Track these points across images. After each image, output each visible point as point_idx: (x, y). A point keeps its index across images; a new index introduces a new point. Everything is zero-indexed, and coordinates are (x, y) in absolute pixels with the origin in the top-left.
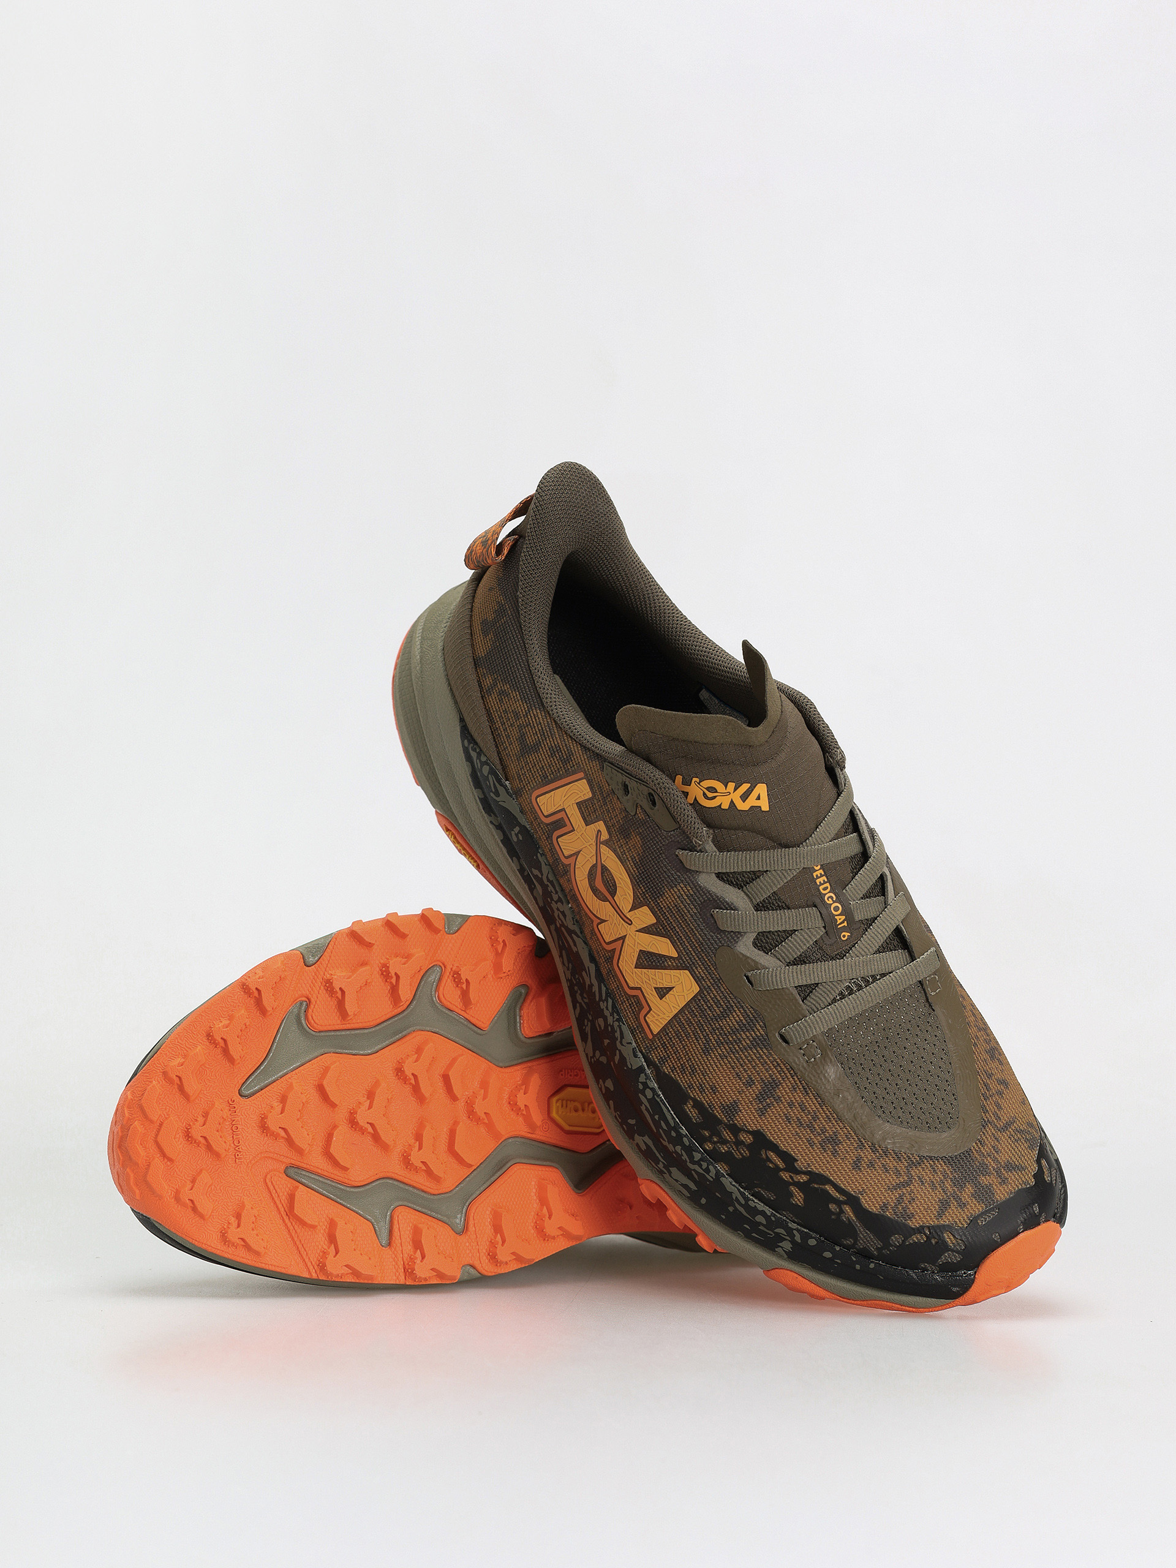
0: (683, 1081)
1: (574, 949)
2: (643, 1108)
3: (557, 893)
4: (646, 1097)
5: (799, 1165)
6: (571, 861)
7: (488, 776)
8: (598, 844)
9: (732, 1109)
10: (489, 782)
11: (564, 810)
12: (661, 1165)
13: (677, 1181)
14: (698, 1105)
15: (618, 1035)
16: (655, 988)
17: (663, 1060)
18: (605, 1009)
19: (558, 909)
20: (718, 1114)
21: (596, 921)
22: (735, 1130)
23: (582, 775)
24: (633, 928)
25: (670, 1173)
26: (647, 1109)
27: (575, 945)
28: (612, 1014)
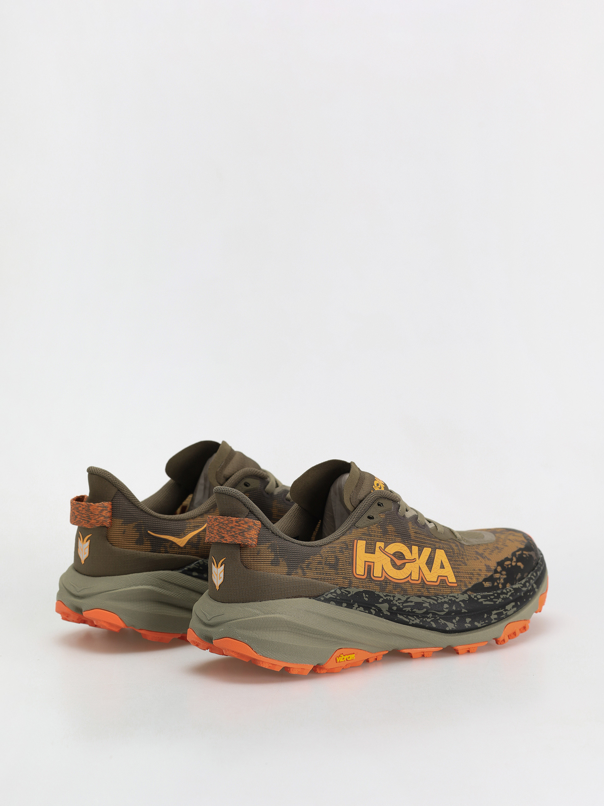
0: (474, 582)
1: (413, 604)
2: (484, 603)
3: (390, 596)
4: (480, 599)
5: (510, 557)
6: (384, 574)
7: (341, 591)
8: (384, 551)
9: (488, 568)
10: (344, 593)
11: (365, 561)
12: (504, 613)
13: (510, 609)
14: (486, 580)
15: (453, 599)
16: (440, 568)
17: (466, 586)
18: (441, 600)
19: (396, 601)
20: (489, 574)
21: (409, 579)
22: (496, 571)
23: (356, 541)
24: (417, 559)
25: (507, 610)
26: (485, 601)
27: (412, 602)
28: (444, 598)
